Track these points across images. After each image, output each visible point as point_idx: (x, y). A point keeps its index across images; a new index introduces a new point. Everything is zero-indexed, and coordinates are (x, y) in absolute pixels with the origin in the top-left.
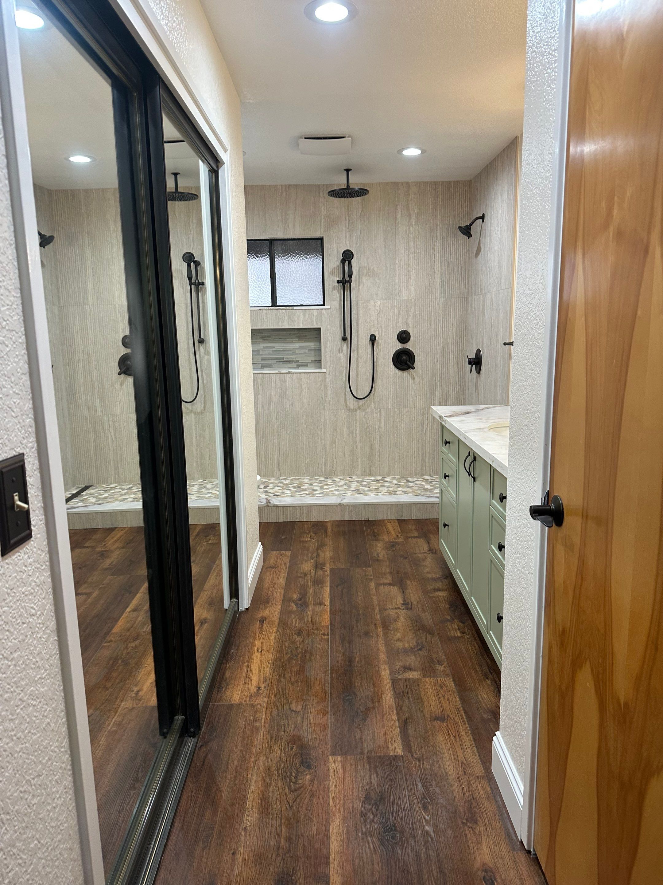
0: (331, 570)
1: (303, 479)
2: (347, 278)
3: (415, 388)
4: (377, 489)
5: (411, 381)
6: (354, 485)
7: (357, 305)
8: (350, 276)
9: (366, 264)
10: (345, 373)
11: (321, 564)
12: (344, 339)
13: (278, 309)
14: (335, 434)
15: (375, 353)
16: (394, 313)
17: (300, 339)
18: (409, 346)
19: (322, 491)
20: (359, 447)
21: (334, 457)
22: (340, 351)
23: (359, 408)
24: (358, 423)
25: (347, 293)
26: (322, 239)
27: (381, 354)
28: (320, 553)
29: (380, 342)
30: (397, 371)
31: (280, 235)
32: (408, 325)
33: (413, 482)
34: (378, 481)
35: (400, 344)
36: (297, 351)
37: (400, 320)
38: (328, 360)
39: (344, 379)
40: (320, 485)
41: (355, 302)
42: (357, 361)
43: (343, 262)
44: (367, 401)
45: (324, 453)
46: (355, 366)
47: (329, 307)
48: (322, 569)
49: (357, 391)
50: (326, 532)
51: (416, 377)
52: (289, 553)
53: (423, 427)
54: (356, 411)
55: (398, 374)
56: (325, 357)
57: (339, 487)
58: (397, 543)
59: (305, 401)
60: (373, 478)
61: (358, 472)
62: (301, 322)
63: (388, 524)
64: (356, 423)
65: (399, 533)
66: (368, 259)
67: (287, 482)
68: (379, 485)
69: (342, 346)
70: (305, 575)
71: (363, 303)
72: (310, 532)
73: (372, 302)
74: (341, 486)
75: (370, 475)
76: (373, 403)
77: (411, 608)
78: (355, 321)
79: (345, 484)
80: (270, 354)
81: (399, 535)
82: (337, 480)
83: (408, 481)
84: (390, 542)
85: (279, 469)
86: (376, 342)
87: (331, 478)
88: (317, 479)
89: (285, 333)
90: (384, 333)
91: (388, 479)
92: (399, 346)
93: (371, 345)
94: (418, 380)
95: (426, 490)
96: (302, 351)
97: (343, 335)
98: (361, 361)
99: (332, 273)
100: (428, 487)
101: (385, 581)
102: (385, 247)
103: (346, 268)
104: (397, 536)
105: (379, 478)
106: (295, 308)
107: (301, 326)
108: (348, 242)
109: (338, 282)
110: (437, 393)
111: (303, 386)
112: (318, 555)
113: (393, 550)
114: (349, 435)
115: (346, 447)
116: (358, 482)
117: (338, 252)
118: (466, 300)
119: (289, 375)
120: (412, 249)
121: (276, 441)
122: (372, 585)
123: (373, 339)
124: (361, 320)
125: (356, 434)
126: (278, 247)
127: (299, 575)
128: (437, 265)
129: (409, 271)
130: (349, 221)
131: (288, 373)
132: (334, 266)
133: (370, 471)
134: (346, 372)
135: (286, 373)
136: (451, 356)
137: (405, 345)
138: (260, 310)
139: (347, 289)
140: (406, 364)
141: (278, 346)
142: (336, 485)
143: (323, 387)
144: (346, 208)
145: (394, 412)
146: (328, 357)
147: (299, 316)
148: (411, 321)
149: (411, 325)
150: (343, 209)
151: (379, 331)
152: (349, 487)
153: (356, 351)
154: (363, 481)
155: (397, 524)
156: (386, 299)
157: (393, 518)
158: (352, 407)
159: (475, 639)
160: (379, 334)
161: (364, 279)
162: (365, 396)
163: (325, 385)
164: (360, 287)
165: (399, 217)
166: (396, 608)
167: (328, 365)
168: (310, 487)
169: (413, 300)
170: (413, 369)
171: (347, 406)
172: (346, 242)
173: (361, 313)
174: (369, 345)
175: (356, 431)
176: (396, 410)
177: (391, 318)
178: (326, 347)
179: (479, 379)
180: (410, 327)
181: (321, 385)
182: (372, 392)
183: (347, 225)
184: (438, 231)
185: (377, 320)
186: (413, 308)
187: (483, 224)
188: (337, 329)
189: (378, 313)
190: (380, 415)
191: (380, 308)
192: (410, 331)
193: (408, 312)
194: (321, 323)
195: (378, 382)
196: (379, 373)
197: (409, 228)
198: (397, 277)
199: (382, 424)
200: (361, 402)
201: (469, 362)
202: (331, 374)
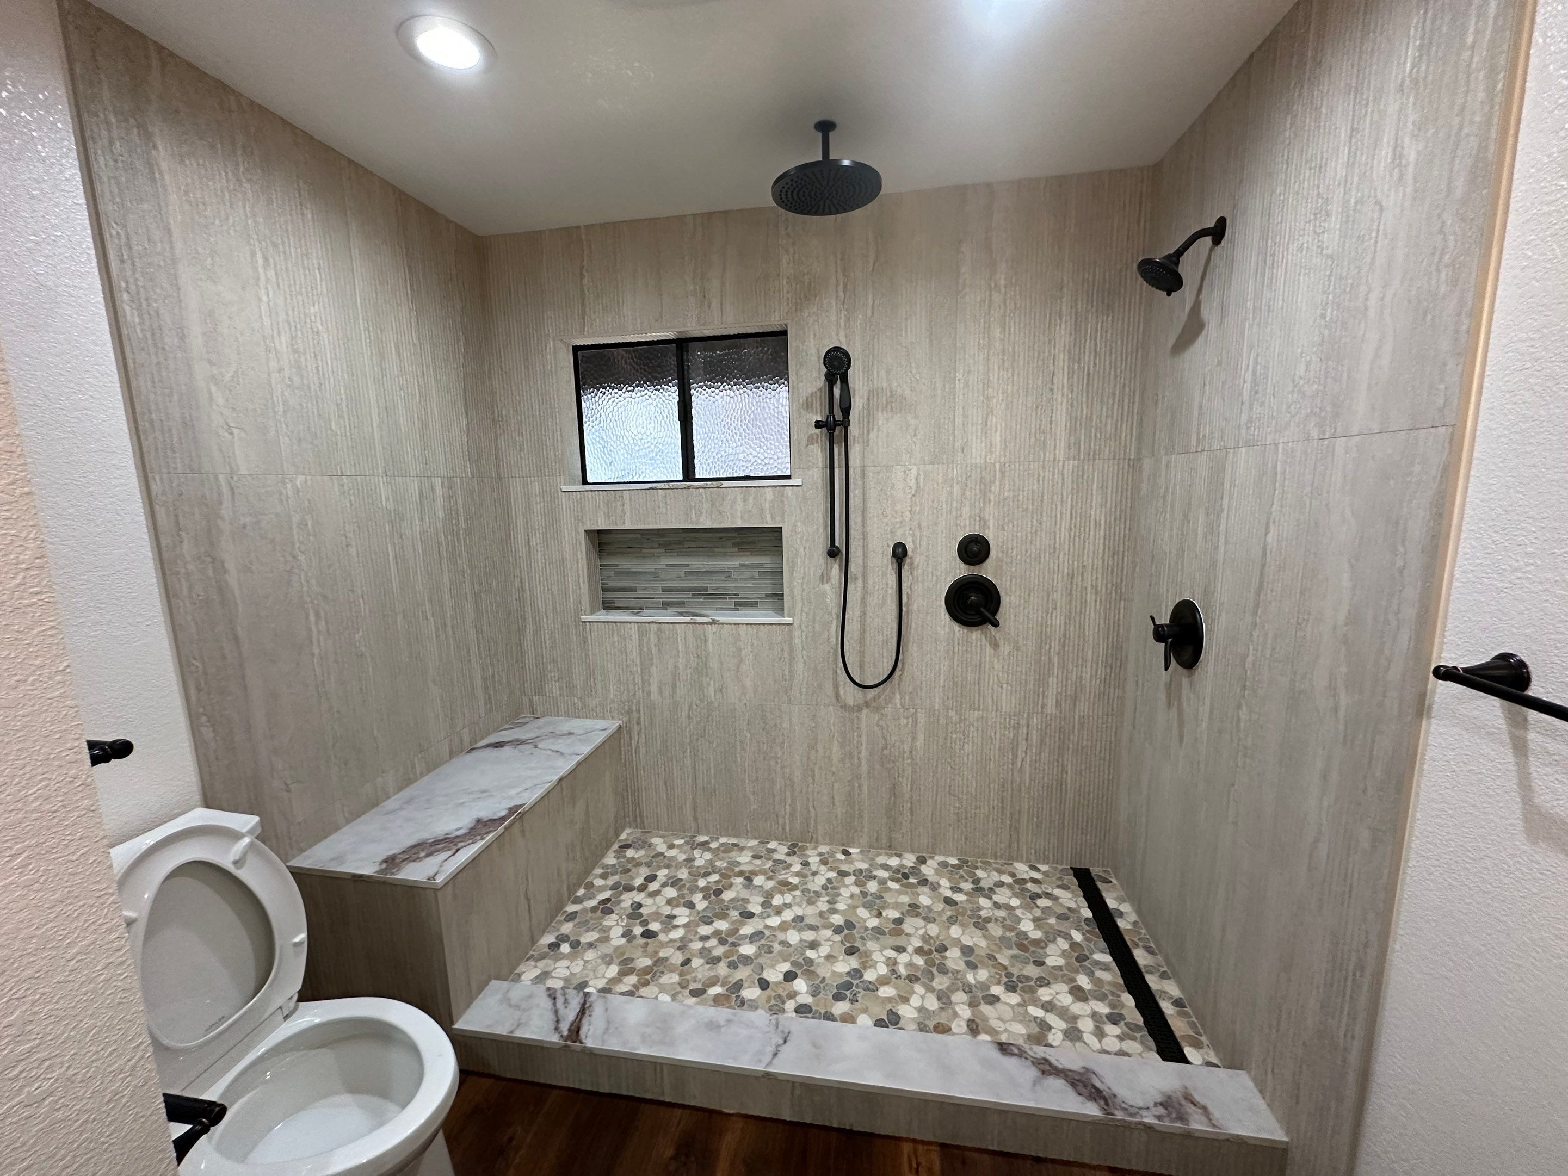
2: (839, 416)
3: (997, 666)
5: (989, 650)
7: (863, 475)
8: (846, 411)
9: (885, 384)
10: (834, 627)
12: (833, 553)
14: (812, 758)
15: (904, 585)
16: (951, 493)
17: (741, 550)
18: (988, 571)
20: (865, 788)
21: (811, 804)
22: (824, 578)
23: (867, 704)
24: (864, 738)
25: (840, 449)
26: (784, 333)
27: (919, 588)
29: (917, 561)
30: (956, 627)
32: (983, 522)
35: (963, 565)
36: (735, 575)
37: (966, 511)
38: (798, 598)
39: (832, 642)
41: (858, 471)
43: (830, 379)
44: (884, 690)
45: (788, 794)
46: (858, 613)
47: (798, 482)
49: (859, 669)
51: (1001, 643)
53: (1015, 756)
54: (860, 709)
55: (957, 634)
56: (792, 591)
59: (748, 683)
60: (895, 862)
61: (864, 840)
62: (739, 514)
64: (860, 736)
66: (888, 372)
69: (827, 568)
71: (879, 472)
73: (899, 470)
76: (898, 696)
78: (859, 513)
80: (680, 579)
82: (814, 859)
83: (979, 887)
86: (908, 560)
87: (802, 851)
88: (770, 854)
89: (710, 535)
90: (925, 539)
91: (929, 869)
92: (962, 570)
93: (895, 566)
94: (1005, 649)
96: (747, 574)
97: (829, 544)
98: (873, 601)
99: (808, 406)
102: (931, 344)
103: (837, 392)
106: (725, 484)
107: (740, 524)
108: (842, 333)
109: (818, 425)
110: (1052, 681)
111: (744, 652)
114: (842, 760)
115: (836, 786)
117: (815, 356)
118: (1135, 465)
119: (716, 627)
120: (998, 346)
121: (688, 762)
123: (900, 554)
124: (871, 511)
125: (859, 759)
128: (1061, 379)
129: (988, 398)
130: (845, 286)
131: (712, 623)
132: (810, 391)
133: (890, 839)
134: (838, 626)
135: (707, 623)
136: (1090, 597)
137: (977, 567)
138: (652, 488)
139: (839, 442)
140: (979, 613)
141: (698, 563)
143: (786, 655)
144: (839, 256)
145: (947, 717)
146: (797, 591)
147: (734, 502)
148: (991, 513)
149: (991, 524)
151: (914, 535)
153: (858, 583)
154: (871, 877)
156: (932, 463)
158: (850, 702)
160: (914, 542)
161: (881, 418)
162: (880, 681)
163: (791, 652)
164: (871, 435)
165: (965, 268)
167: (799, 606)
169: (998, 466)
170: (996, 624)
171: (838, 700)
172: (837, 335)
173: (872, 494)
174: (890, 567)
175: (859, 753)
176: (951, 713)
177: (944, 506)
178: (792, 570)
179: (1185, 681)
180: (989, 528)
181: (782, 650)
182: (897, 673)
183: (841, 294)
184: (1064, 299)
185: (910, 511)
186: (997, 483)
187: (1218, 249)
188: (818, 529)
189: (914, 495)
190: (915, 722)
191: (917, 483)
192: (990, 536)
193: (984, 494)
194: (783, 517)
195: (912, 651)
196: (912, 631)
197: (990, 296)
198: (959, 411)
199: (920, 743)
200: (871, 693)
201: (1159, 634)
202: (803, 627)
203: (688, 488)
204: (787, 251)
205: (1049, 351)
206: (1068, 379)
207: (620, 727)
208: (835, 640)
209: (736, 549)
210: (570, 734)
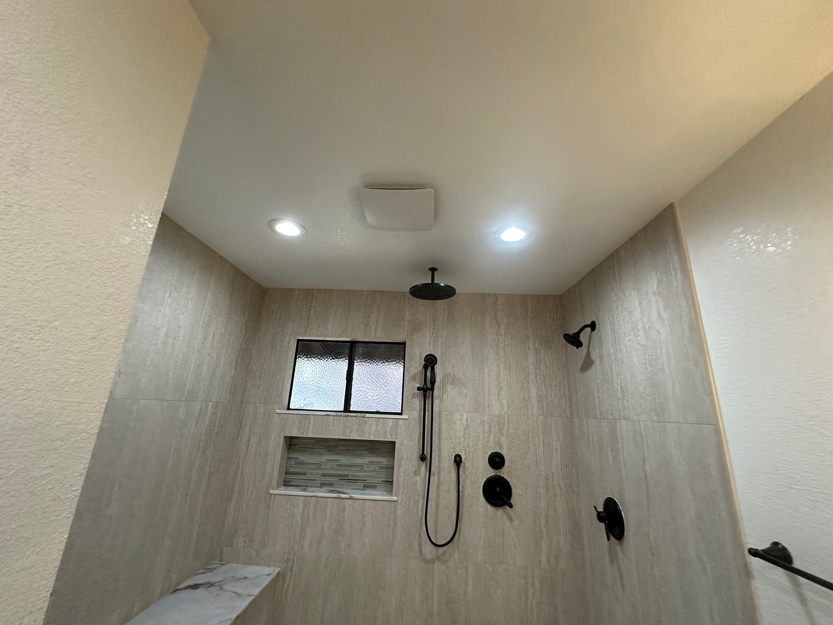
2: (429, 385)
3: (513, 534)
5: (507, 522)
7: (440, 416)
8: (433, 383)
9: (451, 372)
10: (421, 504)
12: (423, 458)
14: (403, 599)
15: (461, 479)
16: (484, 429)
17: (370, 453)
18: (504, 473)
22: (417, 473)
23: (438, 558)
24: (436, 584)
25: (428, 402)
26: (404, 344)
27: (468, 482)
29: (467, 465)
30: (489, 507)
31: (361, 338)
32: (501, 447)
35: (491, 469)
36: (365, 468)
37: (492, 438)
38: (401, 484)
41: (437, 413)
42: (438, 489)
43: (425, 367)
44: (449, 548)
46: (434, 496)
47: (406, 417)
49: (435, 533)
51: (514, 518)
54: (434, 562)
55: (490, 511)
56: (398, 480)
59: (367, 540)
62: (373, 433)
64: (433, 582)
66: (453, 366)
69: (419, 468)
71: (447, 415)
73: (457, 415)
78: (437, 436)
80: (333, 468)
86: (462, 465)
92: (491, 473)
93: (456, 467)
94: (516, 522)
96: (372, 468)
97: (421, 453)
98: (444, 488)
99: (413, 379)
102: (473, 355)
103: (429, 374)
106: (367, 415)
107: (372, 438)
108: (431, 347)
109: (419, 389)
110: (544, 544)
111: (366, 519)
114: (422, 601)
117: (420, 357)
118: (570, 420)
119: (351, 501)
123: (458, 460)
124: (443, 436)
125: (432, 600)
126: (360, 350)
128: (532, 377)
129: (500, 383)
130: (434, 327)
131: (349, 499)
132: (415, 372)
134: (423, 504)
135: (346, 499)
136: (558, 492)
137: (498, 471)
138: (327, 415)
139: (429, 398)
140: (501, 499)
141: (345, 460)
143: (391, 522)
144: (432, 314)
145: (486, 569)
146: (401, 480)
147: (371, 425)
148: (504, 441)
149: (504, 447)
150: (428, 315)
151: (465, 450)
153: (436, 476)
156: (474, 412)
158: (428, 556)
160: (465, 454)
161: (449, 388)
162: (446, 541)
163: (395, 520)
164: (444, 396)
165: (487, 325)
167: (401, 490)
169: (506, 416)
170: (511, 506)
171: (421, 555)
172: (429, 347)
173: (444, 427)
174: (453, 469)
175: (433, 595)
176: (488, 566)
177: (481, 435)
178: (399, 467)
179: (618, 548)
180: (503, 449)
181: (390, 518)
182: (457, 536)
183: (432, 330)
184: (530, 342)
185: (463, 437)
186: (506, 425)
187: (594, 333)
188: (415, 445)
189: (465, 428)
190: (467, 571)
191: (467, 422)
192: (504, 453)
193: (500, 430)
194: (396, 435)
195: (465, 521)
196: (465, 508)
197: (498, 338)
198: (486, 388)
199: (470, 589)
200: (442, 549)
201: (601, 518)
202: (403, 504)
203: (347, 416)
204: (409, 310)
205: (526, 364)
206: (535, 377)
207: (279, 573)
208: (421, 512)
209: (368, 452)
210: (246, 578)
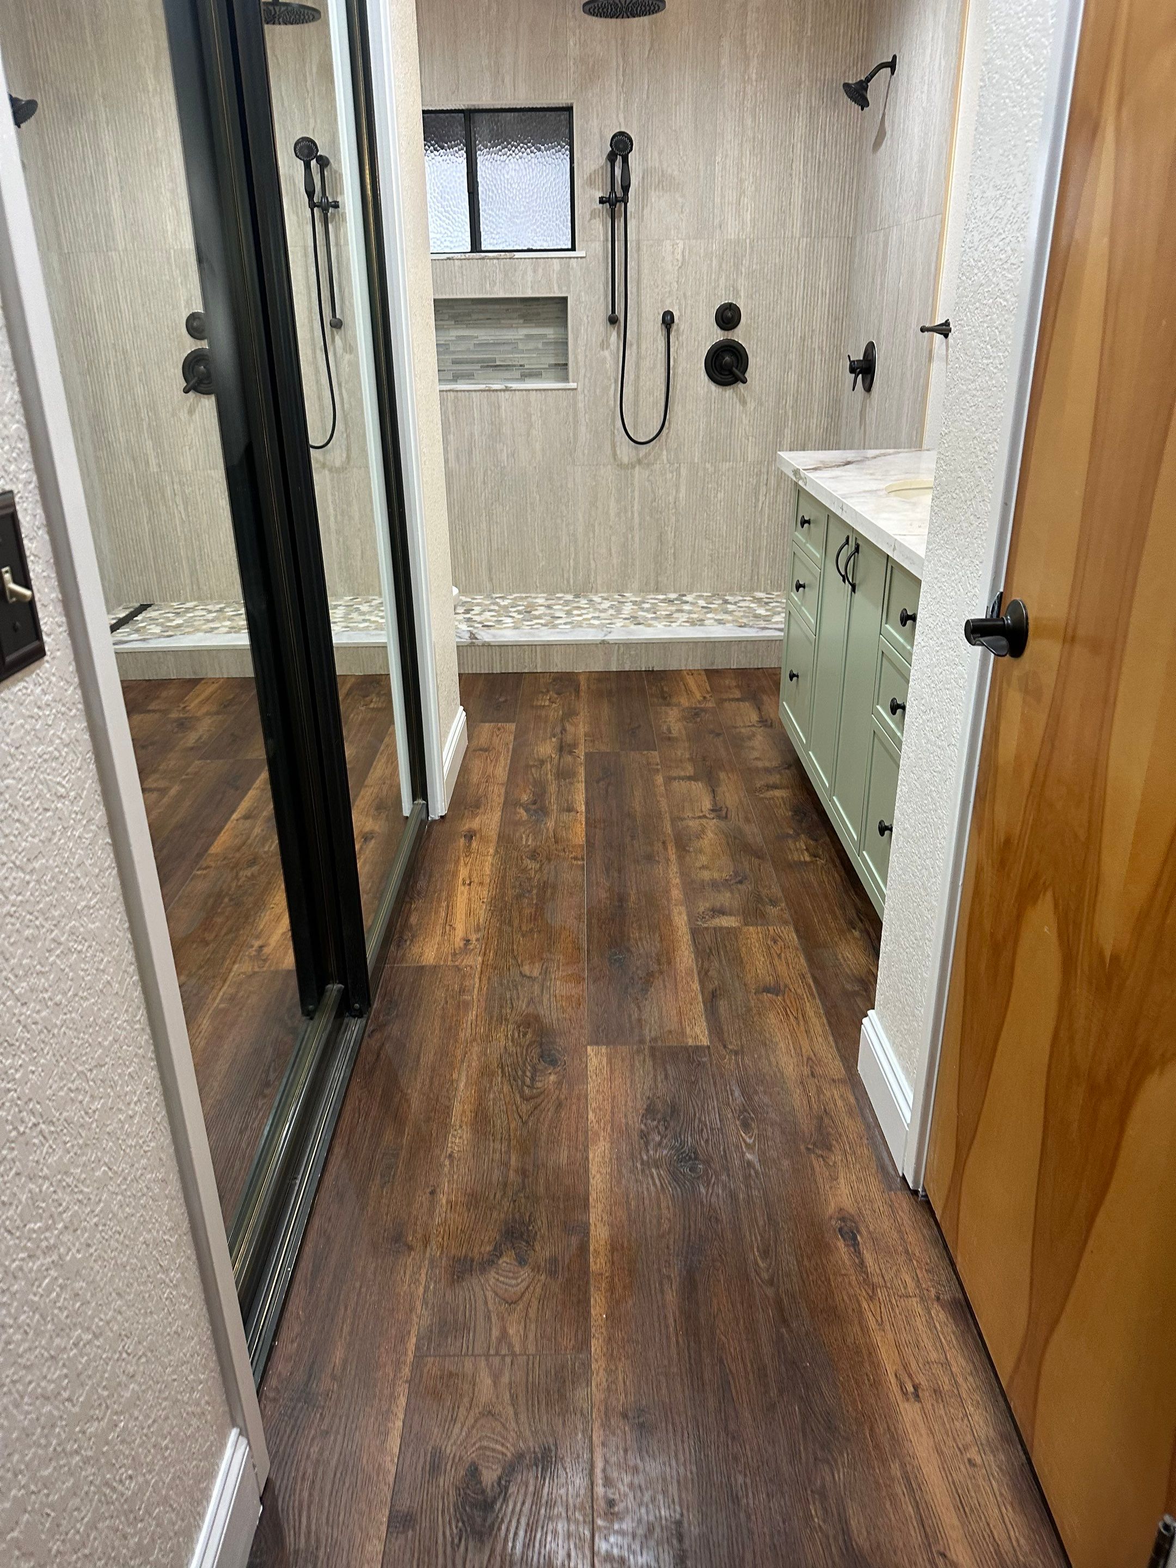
0: (586, 754)
1: (536, 598)
2: (620, 193)
3: (745, 421)
4: (669, 616)
5: (738, 407)
6: (628, 609)
7: (638, 249)
8: (626, 188)
9: (657, 164)
10: (613, 390)
11: (569, 745)
12: (613, 320)
13: (483, 258)
14: (593, 513)
15: (672, 350)
16: (710, 266)
17: (526, 321)
18: (738, 335)
19: (569, 620)
20: (637, 539)
21: (591, 556)
22: (604, 345)
23: (639, 462)
24: (636, 494)
25: (619, 224)
26: (569, 109)
27: (683, 353)
28: (568, 727)
29: (682, 327)
30: (713, 387)
31: (485, 100)
32: (737, 293)
33: (735, 603)
34: (671, 601)
35: (719, 331)
36: (521, 346)
37: (722, 281)
38: (581, 364)
39: (612, 403)
40: (567, 608)
41: (634, 244)
42: (638, 365)
43: (612, 158)
44: (653, 448)
45: (572, 549)
46: (632, 377)
47: (581, 255)
48: (571, 753)
49: (635, 427)
50: (577, 691)
51: (748, 400)
52: (512, 727)
53: (757, 500)
54: (633, 467)
55: (714, 394)
56: (576, 357)
57: (601, 611)
58: (703, 710)
59: (538, 446)
60: (661, 597)
61: (636, 585)
62: (529, 284)
63: (688, 677)
64: (633, 491)
65: (708, 692)
66: (660, 153)
67: (506, 602)
68: (674, 608)
69: (607, 337)
70: (542, 762)
71: (652, 246)
72: (548, 691)
73: (668, 243)
74: (604, 611)
75: (657, 590)
76: (665, 452)
77: (726, 817)
78: (635, 284)
79: (611, 607)
80: (468, 350)
81: (708, 696)
82: (597, 599)
83: (726, 602)
84: (692, 708)
85: (491, 580)
86: (674, 327)
87: (585, 597)
88: (560, 598)
89: (497, 307)
90: (689, 308)
91: (689, 598)
92: (718, 335)
93: (665, 332)
94: (751, 405)
95: (757, 617)
96: (531, 345)
97: (610, 313)
98: (646, 364)
99: (591, 182)
100: (762, 611)
101: (682, 774)
102: (696, 127)
103: (618, 172)
104: (705, 698)
105: (673, 596)
106: (517, 255)
107: (529, 294)
108: (621, 116)
109: (602, 201)
110: (787, 431)
111: (534, 418)
112: (564, 730)
113: (696, 722)
114: (618, 515)
115: (613, 538)
116: (634, 603)
117: (601, 137)
118: (851, 241)
119: (507, 393)
120: (750, 133)
121: (484, 525)
122: (659, 779)
123: (668, 320)
124: (645, 282)
125: (632, 512)
126: (482, 127)
127: (531, 763)
128: (798, 166)
129: (741, 181)
130: (624, 71)
131: (504, 390)
132: (593, 168)
133: (657, 583)
134: (616, 390)
135: (500, 390)
136: (817, 358)
137: (730, 332)
138: (449, 259)
139: (620, 217)
140: (731, 373)
141: (483, 335)
142: (596, 609)
143: (571, 419)
144: (620, 42)
145: (705, 469)
146: (581, 358)
147: (525, 272)
148: (742, 283)
149: (742, 294)
150: (613, 42)
151: (680, 304)
152: (619, 611)
153: (635, 347)
154: (644, 602)
155: (705, 678)
156: (695, 238)
157: (698, 667)
158: (626, 460)
159: (835, 866)
160: (680, 310)
161: (654, 196)
162: (651, 437)
163: (575, 415)
164: (645, 212)
165: (724, 61)
166: (700, 817)
167: (582, 371)
168: (548, 611)
169: (748, 241)
170: (745, 382)
171: (615, 458)
172: (617, 116)
173: (646, 266)
174: (660, 334)
175: (633, 507)
176: (708, 465)
177: (705, 278)
178: (576, 339)
179: (868, 403)
180: (740, 297)
181: (567, 414)
182: (665, 430)
183: (621, 77)
184: (802, 95)
185: (677, 282)
186: (748, 257)
187: (891, 79)
188: (599, 298)
189: (680, 268)
190: (679, 475)
191: (683, 256)
192: (741, 305)
193: (737, 266)
194: (569, 287)
195: (676, 408)
196: (678, 391)
197: (745, 88)
198: (718, 192)
199: (682, 494)
200: (645, 449)
202: (586, 392)
203: (479, 258)
204: (574, 33)
205: (790, 140)
206: (804, 166)
209: (521, 321)
